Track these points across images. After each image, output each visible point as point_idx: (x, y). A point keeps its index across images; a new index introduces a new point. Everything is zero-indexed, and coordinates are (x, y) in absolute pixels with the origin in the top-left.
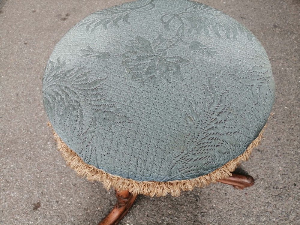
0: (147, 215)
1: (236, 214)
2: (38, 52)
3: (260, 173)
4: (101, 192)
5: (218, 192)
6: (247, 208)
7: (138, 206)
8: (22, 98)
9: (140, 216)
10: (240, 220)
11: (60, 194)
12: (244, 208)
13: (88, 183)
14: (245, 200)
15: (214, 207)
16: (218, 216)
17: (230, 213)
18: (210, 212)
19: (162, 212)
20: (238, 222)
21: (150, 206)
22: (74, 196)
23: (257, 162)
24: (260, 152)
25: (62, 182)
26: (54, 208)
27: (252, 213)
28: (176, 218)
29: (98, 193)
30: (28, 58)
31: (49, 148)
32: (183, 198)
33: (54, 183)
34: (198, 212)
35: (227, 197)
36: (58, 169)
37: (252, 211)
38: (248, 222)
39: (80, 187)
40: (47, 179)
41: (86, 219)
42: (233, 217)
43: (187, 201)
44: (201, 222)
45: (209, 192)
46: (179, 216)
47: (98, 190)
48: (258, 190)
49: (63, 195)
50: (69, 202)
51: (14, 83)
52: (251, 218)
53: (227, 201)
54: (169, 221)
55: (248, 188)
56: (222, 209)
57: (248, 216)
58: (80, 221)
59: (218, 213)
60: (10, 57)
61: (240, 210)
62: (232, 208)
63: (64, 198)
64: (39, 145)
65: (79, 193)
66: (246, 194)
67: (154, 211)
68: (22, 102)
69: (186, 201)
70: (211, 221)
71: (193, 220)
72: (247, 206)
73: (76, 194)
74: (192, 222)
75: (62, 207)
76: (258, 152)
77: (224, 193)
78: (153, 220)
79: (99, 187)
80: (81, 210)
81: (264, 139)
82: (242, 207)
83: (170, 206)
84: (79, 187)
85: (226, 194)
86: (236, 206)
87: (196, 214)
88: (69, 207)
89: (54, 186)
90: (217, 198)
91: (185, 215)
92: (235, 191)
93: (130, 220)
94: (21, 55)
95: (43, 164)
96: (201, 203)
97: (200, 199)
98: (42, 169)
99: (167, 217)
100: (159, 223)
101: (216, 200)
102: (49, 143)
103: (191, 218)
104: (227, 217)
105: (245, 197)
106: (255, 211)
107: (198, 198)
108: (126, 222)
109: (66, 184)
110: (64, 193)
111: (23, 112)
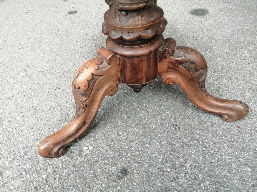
0: (112, 140)
1: (226, 147)
2: (35, 18)
3: (255, 109)
4: (62, 115)
5: (202, 124)
6: (241, 142)
7: (102, 130)
8: (9, 43)
9: (103, 140)
10: (232, 154)
11: (16, 115)
12: (237, 142)
13: (51, 107)
14: (237, 133)
15: (197, 138)
16: (202, 148)
17: (218, 146)
18: (192, 142)
19: (131, 137)
20: (229, 156)
21: (117, 131)
22: (30, 117)
23: (250, 98)
24: (252, 91)
25: (22, 105)
26: (3, 127)
27: (248, 147)
28: (148, 145)
29: (59, 116)
30: (25, 20)
31: (19, 78)
32: (158, 126)
33: (13, 105)
34: (176, 141)
35: (214, 129)
36: (21, 94)
37: (248, 144)
38: (244, 157)
39: (41, 110)
40: (7, 101)
41: (37, 139)
42: (222, 150)
43: (163, 130)
44: (180, 152)
45: (191, 123)
46: (151, 143)
47: (59, 114)
48: (253, 124)
49: (19, 116)
50: (23, 123)
51: (5, 34)
52: (247, 152)
53: (215, 134)
54: (139, 148)
55: (240, 122)
56: (207, 140)
57: (243, 150)
58: (29, 141)
59: (203, 145)
60: (10, 19)
61: (232, 143)
62: (220, 140)
63: (18, 118)
64: (11, 74)
65: (37, 115)
66: (238, 127)
67: (121, 136)
68: (7, 45)
69: (161, 130)
70: (193, 153)
71: (170, 149)
72: (241, 140)
73: (33, 116)
74: (167, 151)
75: (13, 127)
76: (250, 91)
77: (209, 125)
78: (118, 145)
79: (61, 111)
80: (34, 130)
81: (255, 80)
82: (234, 140)
83: (141, 132)
84: (39, 110)
85: (212, 125)
86: (226, 138)
87: (174, 143)
88: (21, 127)
89: (12, 108)
90: (201, 129)
91: (160, 143)
92: (224, 123)
93: (89, 143)
94: (19, 19)
95: (7, 89)
96: (180, 133)
97: (179, 129)
98: (5, 93)
99: (137, 143)
100: (126, 149)
101: (200, 131)
102: (21, 74)
103: (167, 146)
104: (214, 150)
105: (238, 130)
106: (252, 145)
107: (177, 128)
108: (84, 145)
109: (25, 107)
110: (21, 114)
111: (5, 52)
